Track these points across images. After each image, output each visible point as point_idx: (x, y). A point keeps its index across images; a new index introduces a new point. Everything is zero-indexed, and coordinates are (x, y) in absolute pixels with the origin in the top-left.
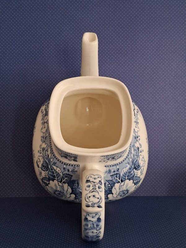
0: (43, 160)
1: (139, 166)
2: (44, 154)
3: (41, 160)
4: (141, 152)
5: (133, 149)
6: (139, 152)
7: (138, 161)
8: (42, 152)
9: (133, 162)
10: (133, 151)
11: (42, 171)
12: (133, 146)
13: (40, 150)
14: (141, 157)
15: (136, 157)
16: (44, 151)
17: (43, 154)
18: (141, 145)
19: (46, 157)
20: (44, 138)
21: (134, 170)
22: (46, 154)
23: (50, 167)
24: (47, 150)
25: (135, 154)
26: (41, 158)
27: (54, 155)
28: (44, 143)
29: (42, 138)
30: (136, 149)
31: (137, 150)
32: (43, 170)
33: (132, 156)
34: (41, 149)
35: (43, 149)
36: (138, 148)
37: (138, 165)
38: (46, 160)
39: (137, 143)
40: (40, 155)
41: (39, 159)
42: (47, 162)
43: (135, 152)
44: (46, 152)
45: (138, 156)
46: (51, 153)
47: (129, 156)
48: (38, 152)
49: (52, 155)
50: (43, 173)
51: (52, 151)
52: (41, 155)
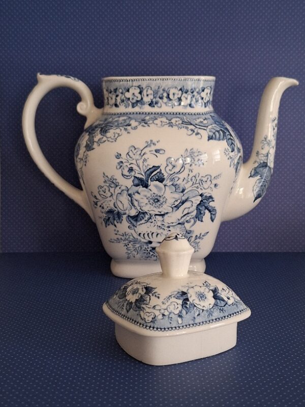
1: (106, 132)
4: (126, 129)
5: (125, 118)
6: (125, 127)
7: (112, 129)
9: (108, 123)
10: (121, 119)
12: (129, 118)
14: (118, 131)
15: (116, 124)
18: (135, 128)
21: (100, 129)
25: (120, 122)
30: (128, 122)
31: (126, 124)
33: (116, 119)
36: (129, 125)
37: (106, 130)
39: (137, 124)
43: (123, 122)
45: (118, 126)
47: (114, 117)
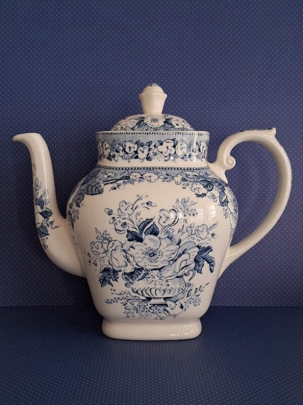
0: (198, 183)
2: (190, 180)
3: (197, 186)
8: (187, 182)
11: (211, 192)
13: (183, 185)
16: (187, 179)
17: (191, 182)
19: (195, 179)
20: (166, 177)
22: (192, 177)
23: (210, 180)
24: (187, 176)
26: (195, 186)
27: (196, 169)
28: (175, 178)
29: (167, 180)
32: (211, 190)
34: (183, 183)
35: (184, 180)
38: (200, 180)
40: (190, 186)
41: (195, 189)
42: (203, 179)
44: (189, 177)
46: (192, 171)
48: (185, 188)
49: (196, 171)
50: (214, 192)
51: (191, 169)
52: (190, 184)
